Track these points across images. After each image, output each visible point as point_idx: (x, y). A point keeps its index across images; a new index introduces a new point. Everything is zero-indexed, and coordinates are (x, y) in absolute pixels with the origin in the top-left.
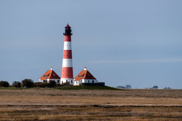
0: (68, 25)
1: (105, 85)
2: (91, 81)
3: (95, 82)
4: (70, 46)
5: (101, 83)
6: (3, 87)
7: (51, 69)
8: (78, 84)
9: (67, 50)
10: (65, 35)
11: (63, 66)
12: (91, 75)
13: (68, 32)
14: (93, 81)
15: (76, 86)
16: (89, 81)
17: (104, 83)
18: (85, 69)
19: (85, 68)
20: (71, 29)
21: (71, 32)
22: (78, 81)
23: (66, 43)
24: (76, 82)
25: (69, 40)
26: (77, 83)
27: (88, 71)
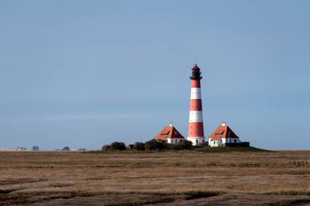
0: (196, 66)
1: (250, 146)
2: (233, 140)
3: (237, 142)
4: (199, 93)
5: (244, 143)
6: (118, 151)
7: (171, 125)
8: (216, 145)
9: (197, 100)
10: (192, 79)
11: (190, 121)
12: (232, 132)
13: (197, 75)
14: (235, 140)
15: (214, 148)
16: (230, 140)
17: (249, 143)
18: (224, 125)
19: (223, 123)
20: (200, 71)
21: (201, 75)
22: (216, 141)
23: (194, 90)
24: (213, 142)
25: (198, 86)
26: (215, 143)
27: (228, 127)
